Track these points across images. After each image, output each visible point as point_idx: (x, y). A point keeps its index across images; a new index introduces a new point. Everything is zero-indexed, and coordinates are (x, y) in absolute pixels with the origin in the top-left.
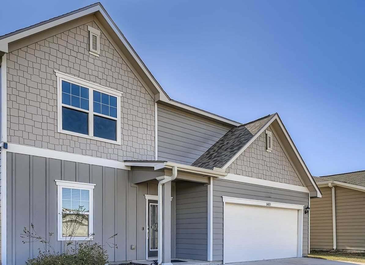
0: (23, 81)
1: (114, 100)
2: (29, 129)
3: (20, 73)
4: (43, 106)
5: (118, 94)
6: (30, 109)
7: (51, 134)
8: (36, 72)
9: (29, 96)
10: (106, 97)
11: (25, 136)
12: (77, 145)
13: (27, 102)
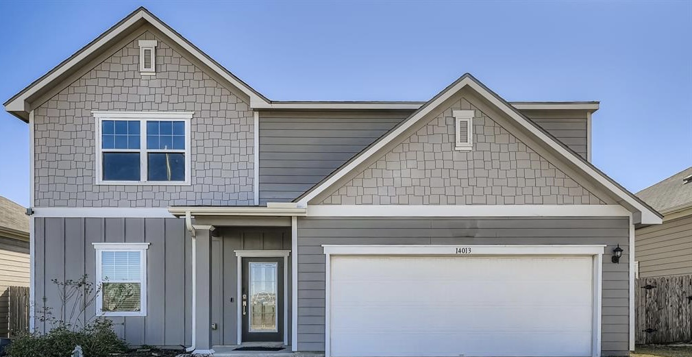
0: (54, 134)
1: (180, 125)
2: (60, 187)
3: (50, 127)
4: (78, 157)
5: (186, 117)
6: (61, 165)
7: (88, 188)
8: (69, 120)
9: (61, 150)
10: (166, 126)
11: (56, 196)
12: (124, 195)
13: (58, 158)
